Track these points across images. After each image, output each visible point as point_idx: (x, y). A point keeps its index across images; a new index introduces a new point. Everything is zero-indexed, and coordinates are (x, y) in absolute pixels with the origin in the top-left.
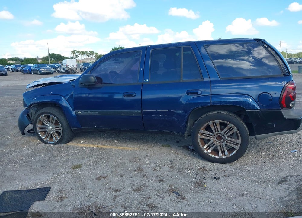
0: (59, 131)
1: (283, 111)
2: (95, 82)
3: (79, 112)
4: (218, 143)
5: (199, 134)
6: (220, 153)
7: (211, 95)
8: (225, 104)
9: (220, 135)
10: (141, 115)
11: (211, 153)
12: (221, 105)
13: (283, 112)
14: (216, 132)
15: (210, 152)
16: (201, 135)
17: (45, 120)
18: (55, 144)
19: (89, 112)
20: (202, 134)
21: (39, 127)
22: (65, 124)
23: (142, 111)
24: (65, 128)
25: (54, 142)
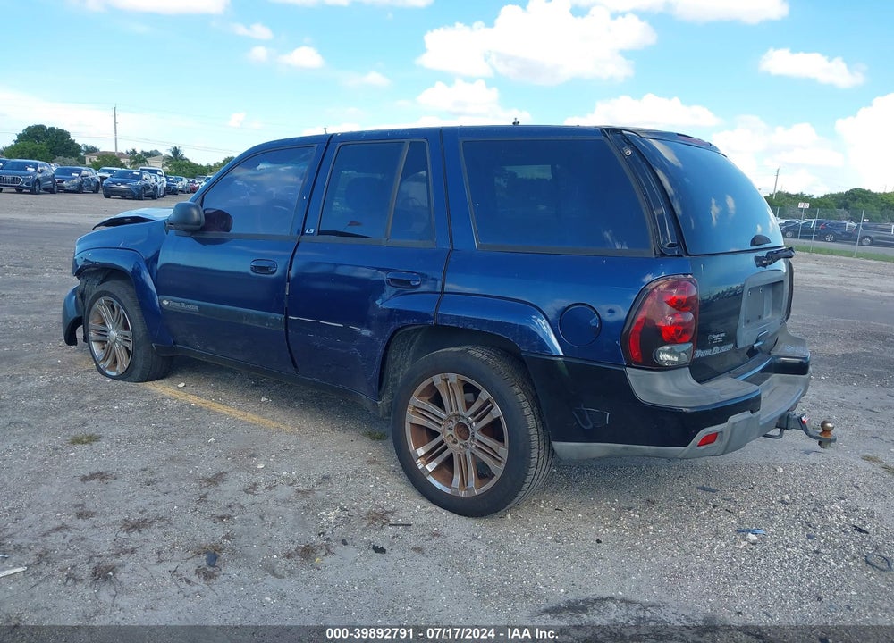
0: (128, 345)
1: (632, 374)
2: (198, 223)
3: (166, 302)
4: (457, 445)
5: (409, 410)
6: (457, 478)
7: (443, 292)
8: (470, 326)
9: (465, 422)
10: (284, 329)
11: (434, 473)
12: (458, 328)
13: (631, 379)
14: (452, 410)
15: (430, 470)
16: (413, 413)
17: (106, 312)
18: (117, 378)
19: (183, 305)
20: (416, 411)
21: (96, 330)
22: (140, 329)
23: (286, 318)
24: (138, 339)
25: (115, 374)
